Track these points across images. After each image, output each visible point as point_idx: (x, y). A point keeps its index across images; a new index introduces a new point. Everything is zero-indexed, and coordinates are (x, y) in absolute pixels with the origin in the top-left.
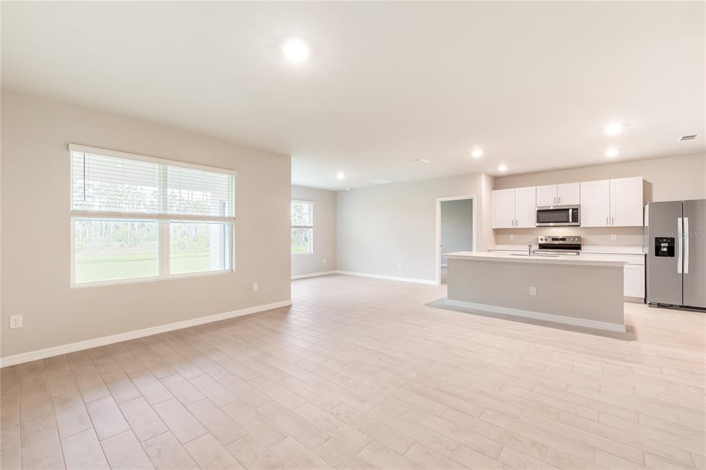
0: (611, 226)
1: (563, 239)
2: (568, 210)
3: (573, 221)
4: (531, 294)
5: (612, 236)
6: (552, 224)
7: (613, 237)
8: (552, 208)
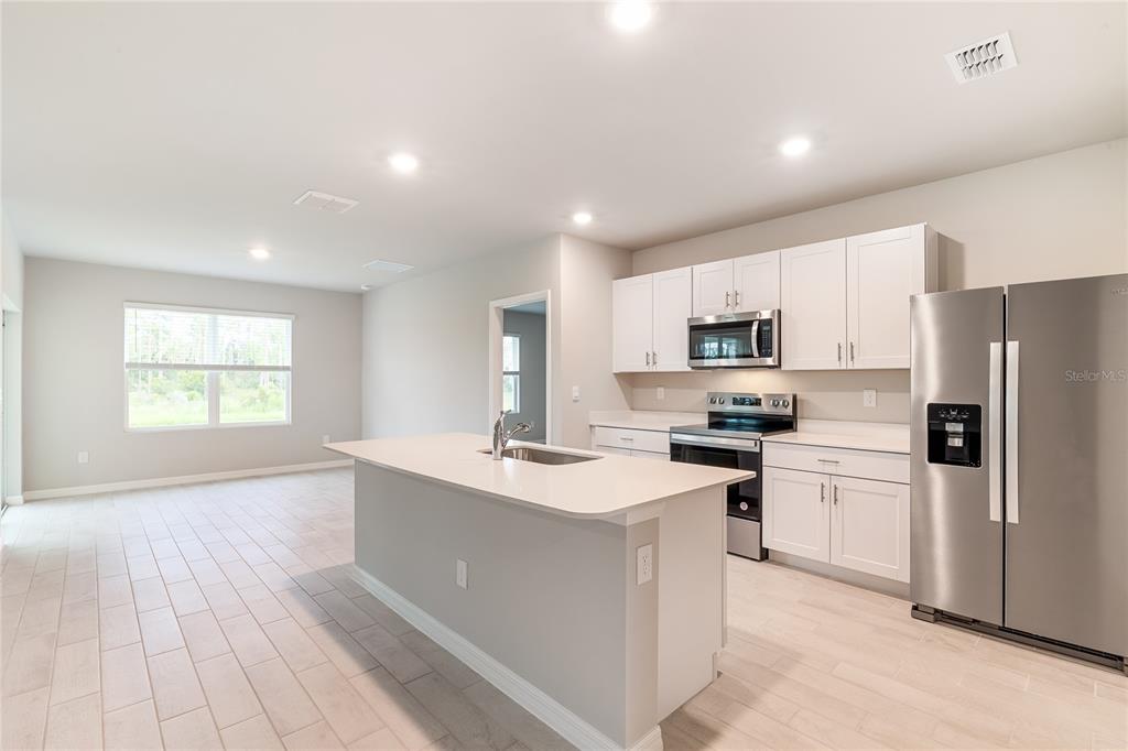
0: (850, 367)
1: (756, 401)
2: (750, 324)
3: (761, 355)
4: (459, 582)
5: (866, 394)
7: (869, 398)
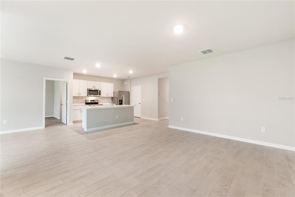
1: (94, 101)
3: (99, 95)
4: (117, 118)
6: (92, 95)
8: (93, 89)
